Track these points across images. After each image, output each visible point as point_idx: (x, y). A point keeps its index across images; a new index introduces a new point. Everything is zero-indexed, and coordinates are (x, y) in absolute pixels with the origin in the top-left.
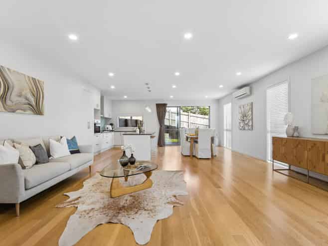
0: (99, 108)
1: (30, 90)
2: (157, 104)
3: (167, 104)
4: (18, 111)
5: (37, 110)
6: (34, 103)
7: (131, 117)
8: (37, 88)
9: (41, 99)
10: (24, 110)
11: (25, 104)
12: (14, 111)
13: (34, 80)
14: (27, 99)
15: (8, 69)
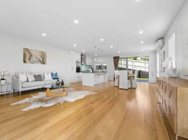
0: (80, 61)
1: (40, 56)
2: (114, 57)
3: (119, 57)
4: (35, 63)
5: (43, 62)
6: (42, 60)
7: (101, 65)
8: (43, 55)
9: (45, 59)
10: (37, 63)
11: (38, 61)
12: (33, 63)
13: (42, 52)
14: (39, 59)
15: (32, 50)
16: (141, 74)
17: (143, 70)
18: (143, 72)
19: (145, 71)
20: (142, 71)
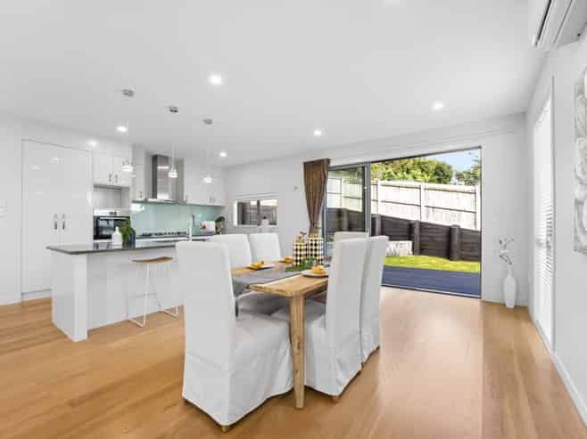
2: (304, 164)
3: (328, 161)
7: (258, 203)
16: (456, 240)
17: (464, 226)
18: (462, 232)
19: (473, 228)
20: (460, 229)
